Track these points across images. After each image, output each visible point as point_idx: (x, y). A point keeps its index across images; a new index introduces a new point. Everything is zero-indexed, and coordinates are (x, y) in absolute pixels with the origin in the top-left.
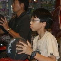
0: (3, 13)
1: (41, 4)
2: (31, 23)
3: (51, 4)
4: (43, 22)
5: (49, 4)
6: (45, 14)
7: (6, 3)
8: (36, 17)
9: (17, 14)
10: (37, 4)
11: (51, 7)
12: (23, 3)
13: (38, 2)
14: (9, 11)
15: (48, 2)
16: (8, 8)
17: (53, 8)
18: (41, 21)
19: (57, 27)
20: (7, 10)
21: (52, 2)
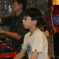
0: (2, 13)
1: (36, 5)
2: (24, 21)
3: (44, 4)
4: (34, 20)
5: (42, 4)
6: (36, 13)
7: (4, 4)
8: (28, 16)
9: (16, 13)
10: (32, 5)
11: (44, 7)
12: (21, 3)
13: (33, 3)
14: (7, 11)
15: (41, 3)
16: (6, 9)
17: (46, 8)
18: (32, 19)
19: (50, 25)
20: (5, 10)
21: (45, 3)
